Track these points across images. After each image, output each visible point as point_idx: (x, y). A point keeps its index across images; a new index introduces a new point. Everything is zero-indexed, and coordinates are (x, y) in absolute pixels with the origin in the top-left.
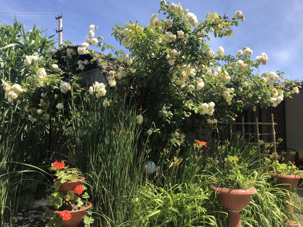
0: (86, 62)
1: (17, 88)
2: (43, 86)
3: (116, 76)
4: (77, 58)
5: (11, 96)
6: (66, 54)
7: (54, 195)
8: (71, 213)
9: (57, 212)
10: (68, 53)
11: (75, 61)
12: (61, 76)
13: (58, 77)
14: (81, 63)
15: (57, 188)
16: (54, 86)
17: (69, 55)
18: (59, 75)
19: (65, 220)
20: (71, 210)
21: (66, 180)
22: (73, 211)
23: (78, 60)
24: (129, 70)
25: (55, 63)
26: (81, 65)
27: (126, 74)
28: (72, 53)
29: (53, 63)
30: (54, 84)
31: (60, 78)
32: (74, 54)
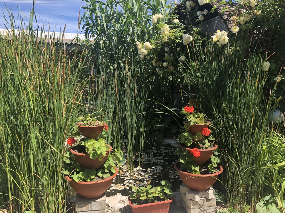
0: (205, 12)
1: (148, 45)
2: (167, 41)
3: (238, 21)
4: (196, 9)
5: (142, 53)
6: (185, 7)
7: (185, 135)
8: (200, 151)
9: (188, 149)
10: (187, 6)
11: (194, 13)
12: (182, 30)
13: (180, 31)
14: (201, 14)
15: (187, 129)
16: (177, 40)
17: (188, 8)
18: (181, 29)
19: (195, 156)
20: (200, 149)
21: (195, 123)
22: (201, 150)
23: (198, 11)
24: (253, 12)
25: (176, 18)
26: (201, 16)
27: (250, 18)
28: (192, 5)
29: (175, 18)
30: (177, 38)
31: (182, 31)
32: (193, 6)
